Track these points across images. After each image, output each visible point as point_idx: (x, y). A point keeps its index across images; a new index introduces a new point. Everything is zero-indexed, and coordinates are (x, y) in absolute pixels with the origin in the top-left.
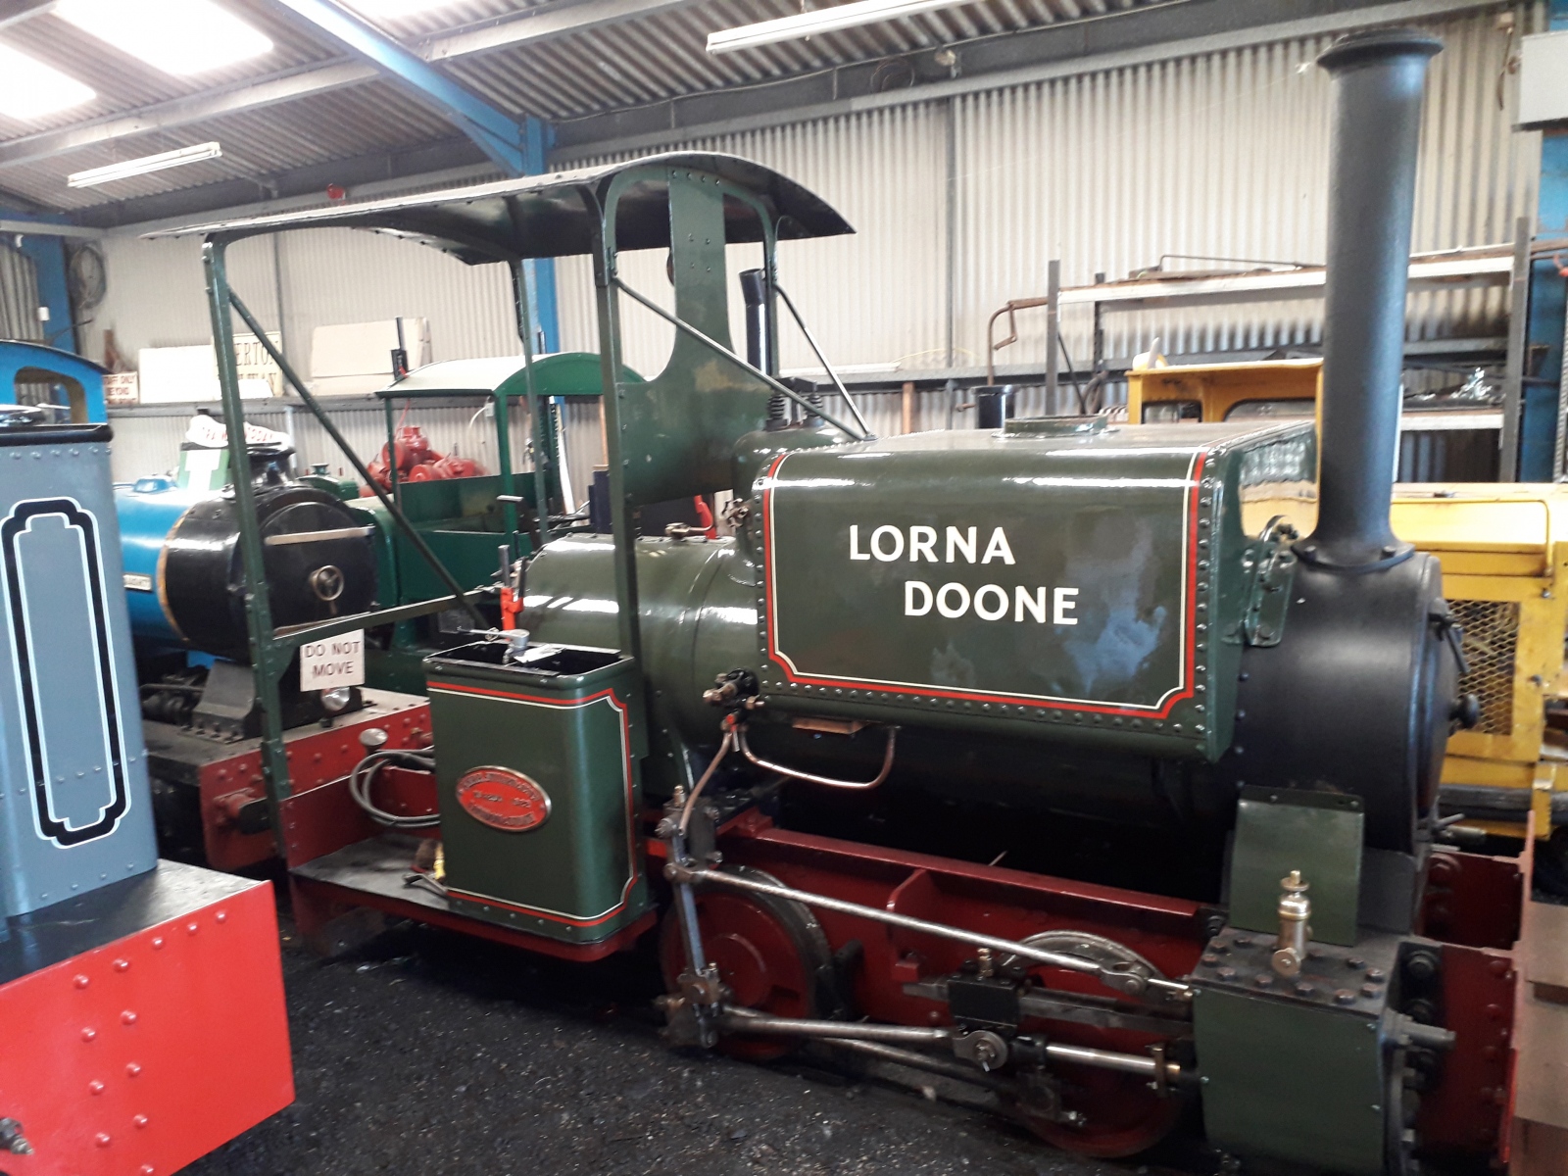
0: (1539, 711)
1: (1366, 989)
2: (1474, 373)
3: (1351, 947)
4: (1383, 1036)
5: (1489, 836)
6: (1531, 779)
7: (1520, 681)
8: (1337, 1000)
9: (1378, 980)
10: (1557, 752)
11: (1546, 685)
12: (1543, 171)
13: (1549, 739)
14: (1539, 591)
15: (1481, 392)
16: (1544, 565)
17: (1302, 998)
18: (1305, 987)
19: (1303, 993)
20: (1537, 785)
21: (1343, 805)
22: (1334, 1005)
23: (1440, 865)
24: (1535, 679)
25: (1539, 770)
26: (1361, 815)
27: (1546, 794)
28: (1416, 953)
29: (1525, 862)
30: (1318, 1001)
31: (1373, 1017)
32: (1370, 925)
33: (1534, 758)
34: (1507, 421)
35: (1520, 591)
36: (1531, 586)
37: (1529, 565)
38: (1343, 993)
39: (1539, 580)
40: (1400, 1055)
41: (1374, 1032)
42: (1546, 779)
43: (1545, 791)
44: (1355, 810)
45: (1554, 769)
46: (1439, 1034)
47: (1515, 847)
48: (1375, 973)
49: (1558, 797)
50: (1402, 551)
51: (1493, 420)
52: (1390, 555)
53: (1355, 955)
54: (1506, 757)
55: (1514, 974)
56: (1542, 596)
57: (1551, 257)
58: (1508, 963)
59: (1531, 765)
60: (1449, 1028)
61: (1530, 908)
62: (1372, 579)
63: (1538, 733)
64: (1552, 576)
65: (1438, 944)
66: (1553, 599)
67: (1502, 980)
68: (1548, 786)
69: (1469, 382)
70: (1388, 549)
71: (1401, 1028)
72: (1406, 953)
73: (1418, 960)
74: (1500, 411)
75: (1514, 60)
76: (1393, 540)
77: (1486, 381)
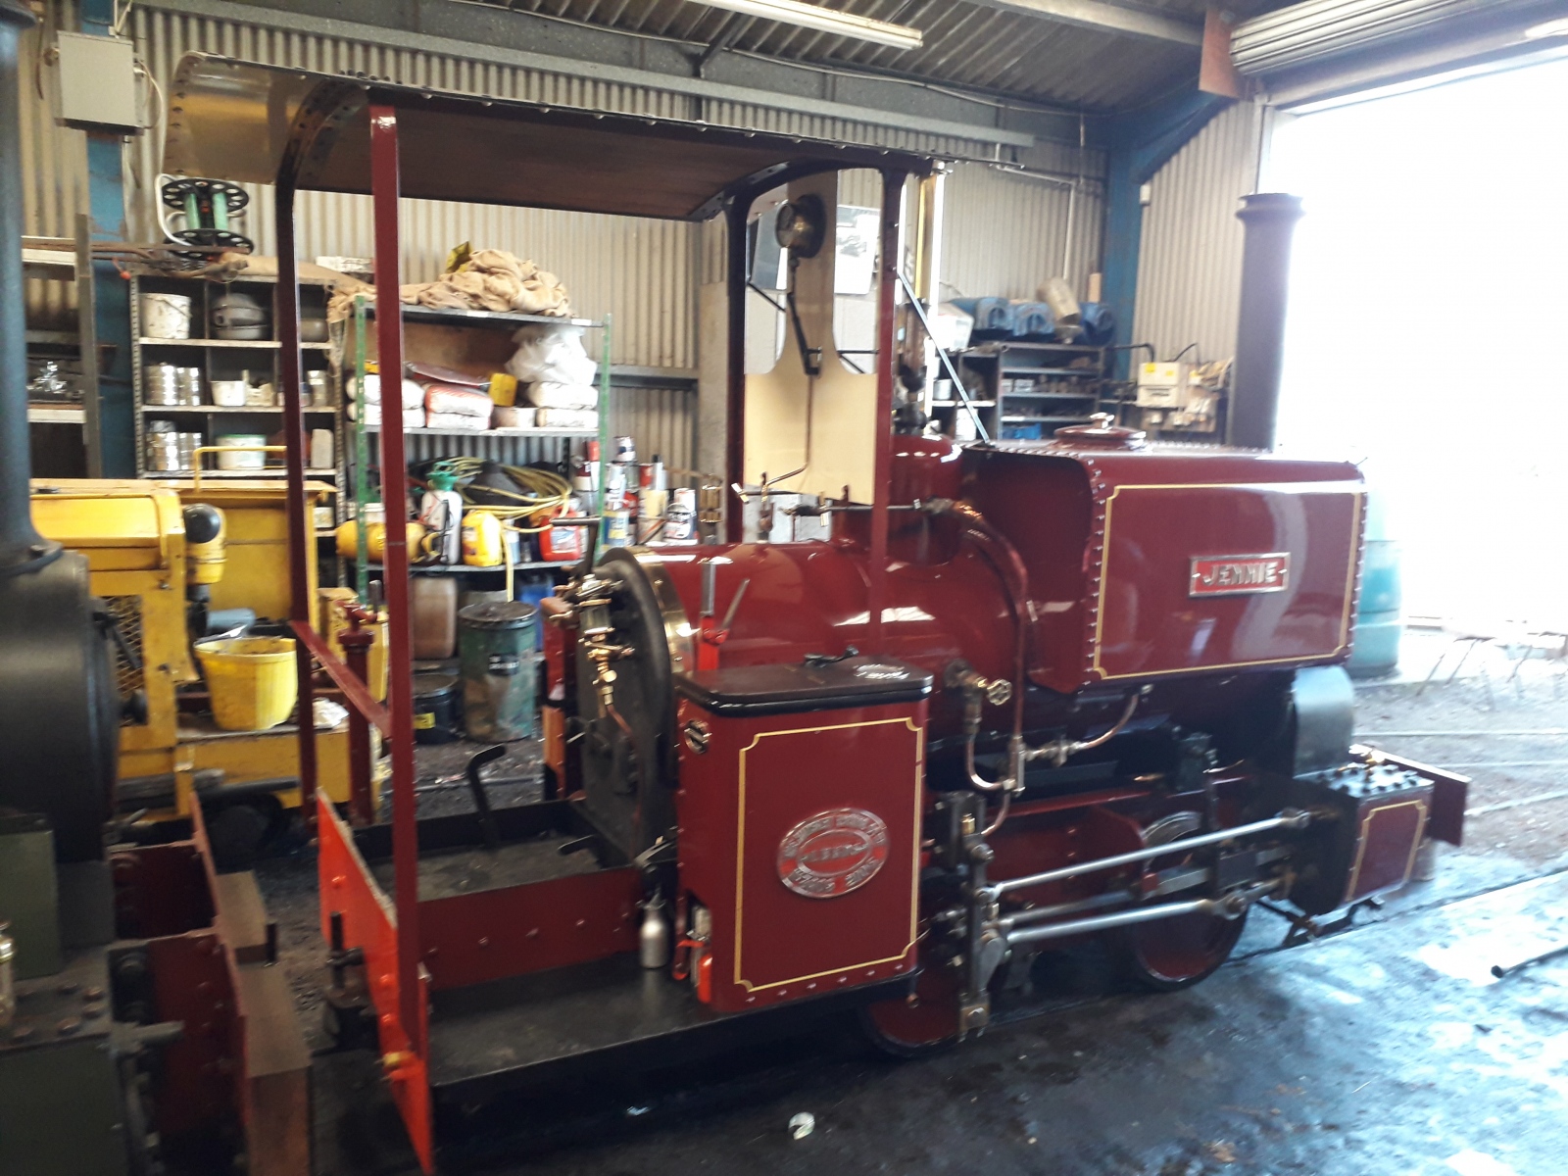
0: (171, 698)
1: (91, 1010)
2: (45, 366)
3: (57, 973)
4: (114, 1052)
5: (157, 825)
6: (171, 764)
7: (150, 672)
8: (62, 1033)
9: (97, 998)
10: (192, 734)
11: (174, 672)
12: (91, 172)
13: (183, 724)
14: (157, 583)
15: (57, 386)
16: (158, 557)
17: (22, 1045)
18: (23, 1032)
19: (21, 1039)
20: (180, 768)
21: (29, 827)
22: (58, 1039)
23: (121, 865)
24: (164, 668)
25: (179, 754)
26: (49, 833)
27: (189, 775)
28: (124, 957)
29: (199, 840)
30: (43, 1041)
31: (103, 1036)
32: (73, 945)
33: (171, 742)
34: (89, 416)
35: (140, 585)
36: (149, 579)
37: (142, 559)
38: (67, 1023)
39: (156, 572)
40: (130, 1064)
41: (106, 1051)
42: (185, 761)
43: (187, 771)
44: (42, 829)
45: (191, 750)
46: (167, 1029)
47: (185, 828)
48: (94, 991)
49: (197, 775)
50: (51, 551)
51: (74, 416)
52: (38, 554)
53: (64, 980)
54: (145, 747)
55: (222, 947)
56: (161, 588)
57: (110, 259)
58: (213, 940)
59: (170, 750)
60: (177, 1019)
61: (217, 882)
62: (25, 581)
63: (172, 720)
64: (167, 568)
65: (144, 942)
66: (171, 589)
67: (211, 957)
68: (188, 766)
69: (42, 375)
70: (37, 548)
71: (131, 1036)
72: (115, 959)
73: (128, 964)
74: (80, 406)
75: (49, 52)
76: (39, 539)
77: (60, 375)
